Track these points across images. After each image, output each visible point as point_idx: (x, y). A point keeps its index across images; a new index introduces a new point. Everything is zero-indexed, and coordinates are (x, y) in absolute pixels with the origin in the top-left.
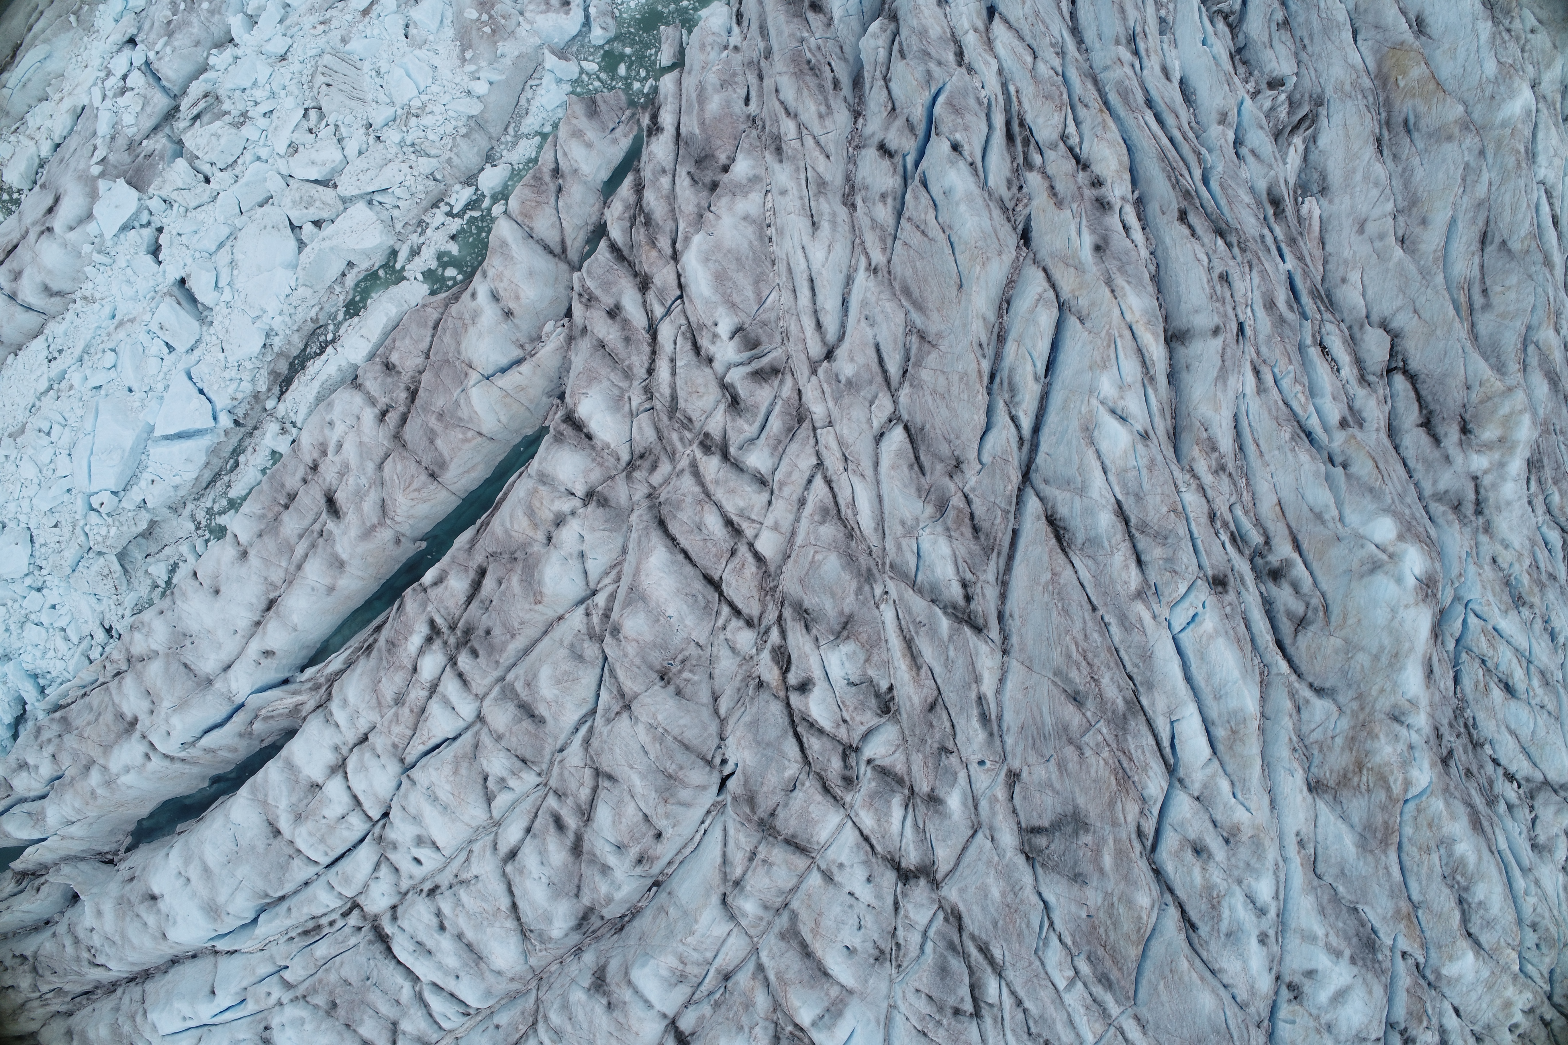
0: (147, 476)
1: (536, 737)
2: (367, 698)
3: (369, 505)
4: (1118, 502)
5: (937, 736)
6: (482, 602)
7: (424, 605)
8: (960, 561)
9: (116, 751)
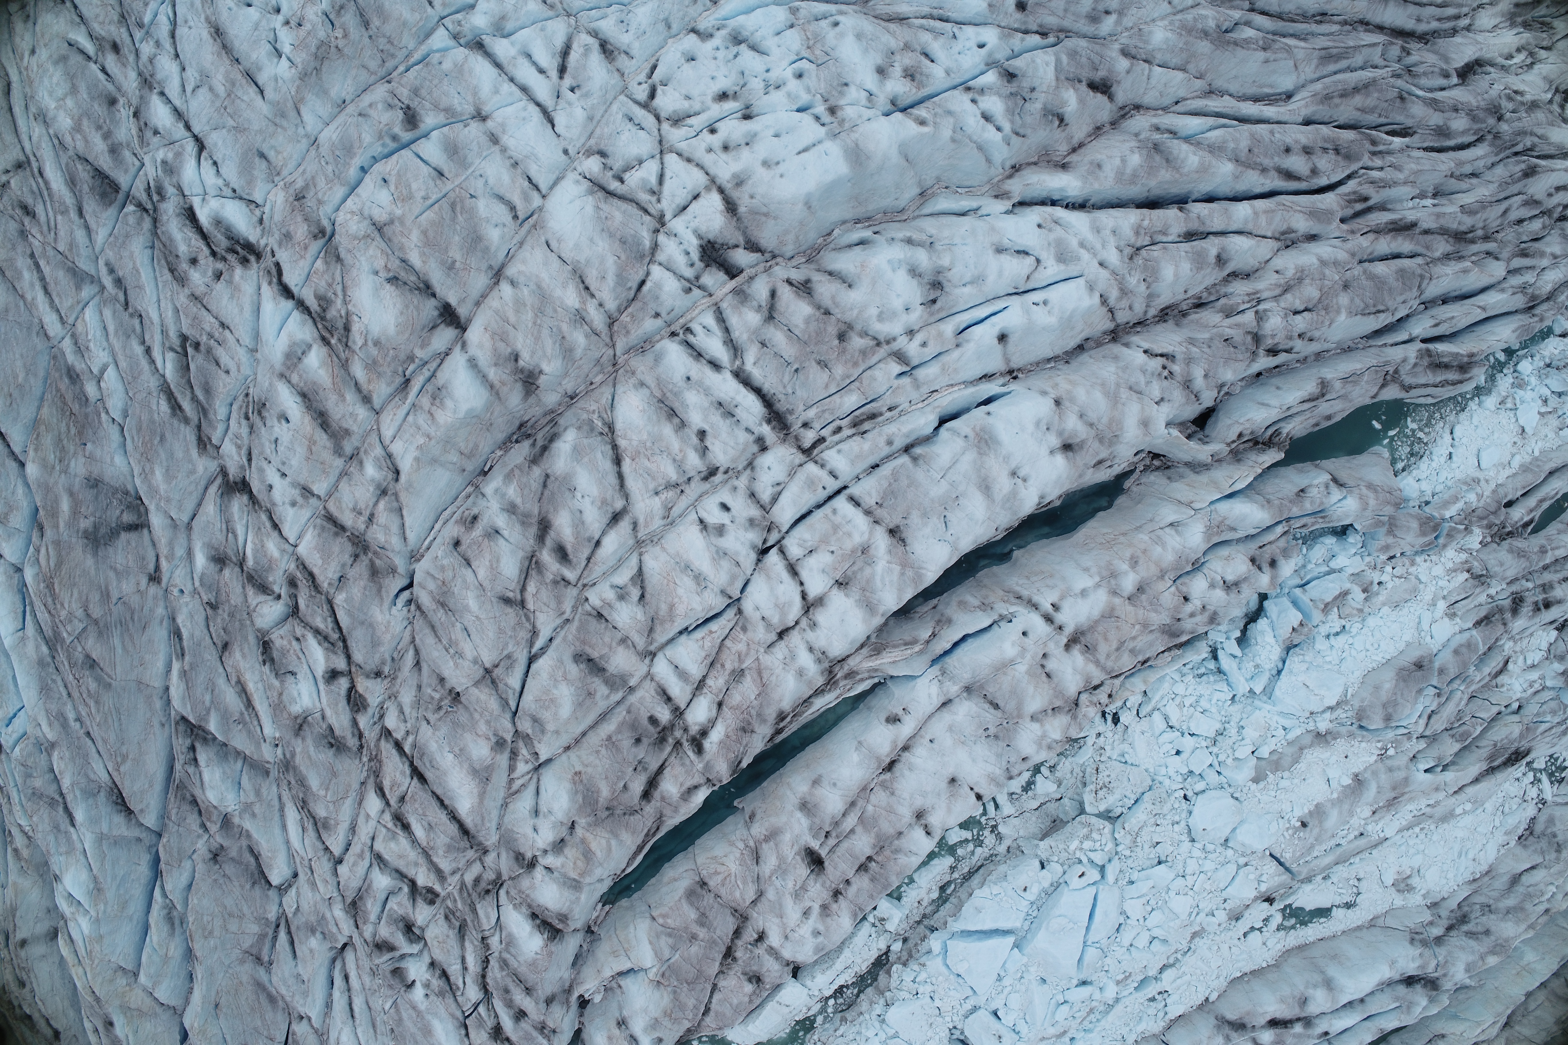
0: (1031, 895)
1: (584, 642)
2: (773, 678)
3: (770, 862)
4: (73, 825)
5: (219, 620)
6: (645, 769)
7: (708, 767)
8: (198, 784)
9: (1096, 613)
